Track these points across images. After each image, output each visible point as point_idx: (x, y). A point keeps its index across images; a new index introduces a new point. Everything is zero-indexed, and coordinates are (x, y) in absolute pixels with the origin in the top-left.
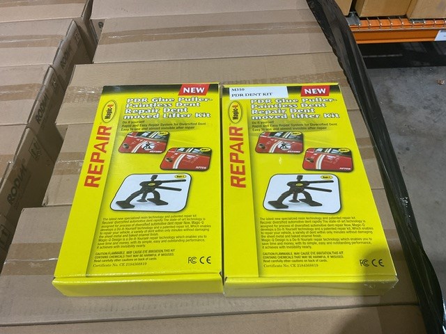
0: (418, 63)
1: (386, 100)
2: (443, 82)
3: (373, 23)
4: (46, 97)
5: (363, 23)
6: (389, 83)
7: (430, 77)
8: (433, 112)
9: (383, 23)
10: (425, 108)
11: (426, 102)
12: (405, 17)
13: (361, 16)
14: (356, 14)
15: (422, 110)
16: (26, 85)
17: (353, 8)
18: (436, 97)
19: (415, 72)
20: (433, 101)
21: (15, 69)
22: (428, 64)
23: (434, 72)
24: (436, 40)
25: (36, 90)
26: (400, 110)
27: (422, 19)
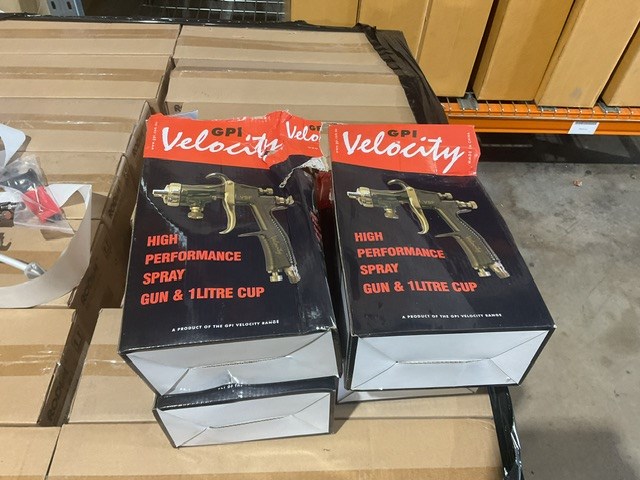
0: (551, 157)
1: (509, 203)
2: (580, 184)
3: (493, 108)
4: (118, 189)
5: (481, 107)
6: (513, 181)
7: (565, 176)
8: (565, 220)
9: (506, 108)
10: (556, 215)
11: (557, 208)
12: (532, 102)
13: (480, 98)
14: (474, 96)
15: (552, 217)
16: (99, 176)
17: (470, 88)
18: (571, 202)
19: (546, 169)
20: (567, 207)
21: (84, 155)
22: (563, 159)
23: (570, 170)
24: (570, 133)
25: (109, 183)
26: (525, 215)
27: (553, 107)
